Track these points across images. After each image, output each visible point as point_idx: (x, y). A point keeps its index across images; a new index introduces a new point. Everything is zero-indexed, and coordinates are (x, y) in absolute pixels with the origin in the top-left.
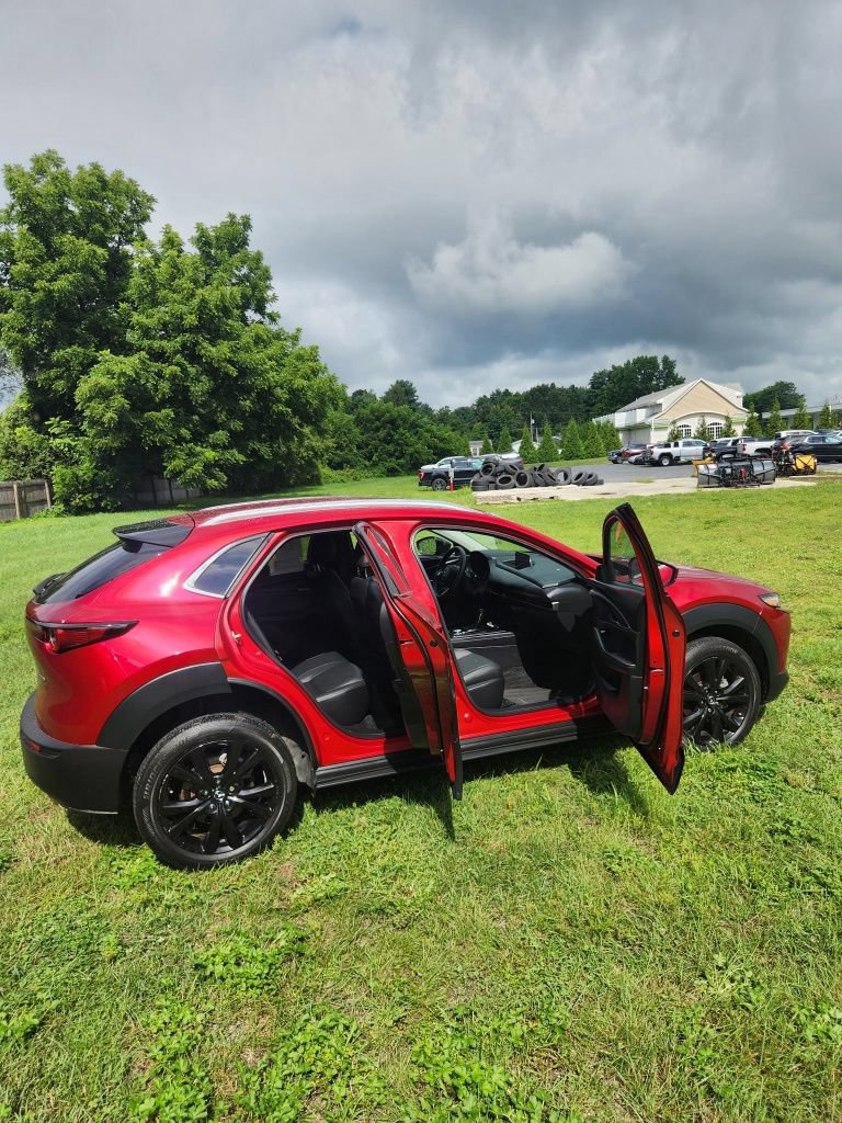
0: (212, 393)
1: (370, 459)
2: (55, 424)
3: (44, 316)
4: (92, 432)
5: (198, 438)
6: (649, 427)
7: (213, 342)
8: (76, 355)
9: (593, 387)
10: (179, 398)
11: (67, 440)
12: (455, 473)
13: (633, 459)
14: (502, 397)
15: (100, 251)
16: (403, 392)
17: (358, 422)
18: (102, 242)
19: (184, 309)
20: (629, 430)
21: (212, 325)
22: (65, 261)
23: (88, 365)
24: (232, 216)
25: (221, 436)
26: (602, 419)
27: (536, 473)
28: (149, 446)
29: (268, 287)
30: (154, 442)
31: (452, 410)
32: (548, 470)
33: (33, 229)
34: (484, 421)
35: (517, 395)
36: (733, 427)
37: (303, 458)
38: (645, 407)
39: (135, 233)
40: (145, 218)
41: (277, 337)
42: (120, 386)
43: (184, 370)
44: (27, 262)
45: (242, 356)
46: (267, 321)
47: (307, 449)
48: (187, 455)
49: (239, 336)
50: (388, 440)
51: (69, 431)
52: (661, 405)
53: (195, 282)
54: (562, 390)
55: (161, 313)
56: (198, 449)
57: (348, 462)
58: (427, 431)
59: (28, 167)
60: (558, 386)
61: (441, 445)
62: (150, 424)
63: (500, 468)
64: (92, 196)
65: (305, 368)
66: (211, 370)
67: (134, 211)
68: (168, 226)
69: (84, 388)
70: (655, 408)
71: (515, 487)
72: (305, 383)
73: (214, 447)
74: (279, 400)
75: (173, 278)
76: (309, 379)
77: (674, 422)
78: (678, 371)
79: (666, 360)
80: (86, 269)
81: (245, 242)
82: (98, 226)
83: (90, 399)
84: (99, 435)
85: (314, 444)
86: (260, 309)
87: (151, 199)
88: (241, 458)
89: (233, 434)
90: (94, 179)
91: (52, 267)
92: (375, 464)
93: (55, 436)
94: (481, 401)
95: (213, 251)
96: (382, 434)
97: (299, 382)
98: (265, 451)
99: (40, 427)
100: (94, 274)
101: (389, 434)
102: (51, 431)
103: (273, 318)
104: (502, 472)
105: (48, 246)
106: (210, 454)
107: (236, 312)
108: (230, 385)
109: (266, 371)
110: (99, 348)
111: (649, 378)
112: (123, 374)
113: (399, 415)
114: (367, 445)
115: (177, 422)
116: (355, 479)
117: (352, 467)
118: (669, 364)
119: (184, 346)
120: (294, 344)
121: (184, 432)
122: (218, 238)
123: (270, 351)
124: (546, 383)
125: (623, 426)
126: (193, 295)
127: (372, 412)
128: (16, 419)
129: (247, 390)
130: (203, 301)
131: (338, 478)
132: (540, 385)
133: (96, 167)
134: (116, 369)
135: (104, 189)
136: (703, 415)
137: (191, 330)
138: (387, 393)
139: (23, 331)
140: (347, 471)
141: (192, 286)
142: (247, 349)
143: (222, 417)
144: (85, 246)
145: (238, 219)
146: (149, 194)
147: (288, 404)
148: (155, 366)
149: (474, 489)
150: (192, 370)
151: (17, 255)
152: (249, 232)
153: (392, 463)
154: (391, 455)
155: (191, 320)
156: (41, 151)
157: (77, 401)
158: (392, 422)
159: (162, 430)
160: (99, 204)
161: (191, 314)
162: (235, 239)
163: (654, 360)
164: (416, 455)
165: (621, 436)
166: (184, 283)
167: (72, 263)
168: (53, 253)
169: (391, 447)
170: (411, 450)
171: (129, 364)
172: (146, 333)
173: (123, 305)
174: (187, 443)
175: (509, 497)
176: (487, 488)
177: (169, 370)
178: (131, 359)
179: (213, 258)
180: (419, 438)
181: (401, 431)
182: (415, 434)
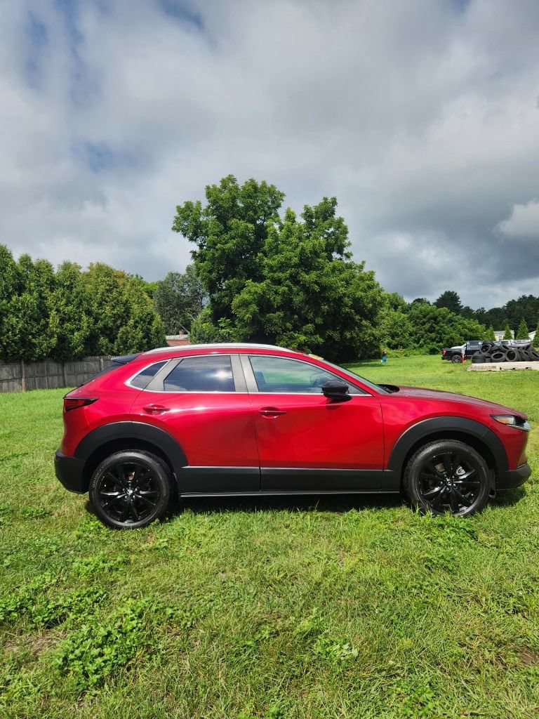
0: (306, 302)
1: (418, 342)
2: (223, 321)
3: (220, 263)
4: (239, 325)
5: (296, 328)
7: (307, 273)
8: (235, 283)
10: (287, 305)
11: (228, 330)
12: (466, 351)
14: (527, 301)
15: (250, 226)
16: (449, 300)
17: (410, 318)
18: (253, 221)
19: (292, 254)
21: (307, 263)
22: (232, 233)
23: (240, 288)
24: (325, 199)
25: (310, 327)
27: (523, 351)
28: (269, 333)
29: (345, 238)
30: (271, 331)
31: (487, 310)
33: (219, 218)
37: (366, 341)
39: (273, 214)
40: (279, 206)
41: (350, 267)
42: (255, 299)
43: (290, 289)
44: (214, 235)
45: (324, 279)
46: (344, 258)
47: (370, 335)
48: (289, 338)
49: (323, 268)
50: (431, 330)
51: (230, 325)
53: (300, 239)
55: (279, 258)
56: (296, 335)
57: (402, 345)
58: (460, 324)
59: (219, 185)
62: (269, 321)
63: (494, 348)
64: (250, 197)
65: (363, 285)
66: (306, 288)
67: (273, 202)
68: (289, 209)
69: (236, 301)
71: (506, 361)
72: (363, 294)
73: (306, 334)
74: (346, 305)
75: (288, 237)
76: (365, 292)
80: (243, 236)
81: (333, 213)
82: (251, 213)
83: (239, 307)
84: (242, 327)
85: (374, 332)
86: (340, 251)
87: (282, 195)
88: (321, 340)
89: (317, 326)
90: (250, 187)
91: (226, 237)
92: (421, 346)
93: (222, 328)
95: (314, 220)
96: (427, 326)
97: (359, 294)
98: (336, 336)
99: (216, 323)
100: (247, 238)
101: (432, 326)
102: (221, 325)
103: (348, 256)
104: (496, 350)
105: (225, 226)
106: (303, 338)
107: (325, 254)
108: (317, 296)
109: (338, 288)
110: (247, 279)
112: (256, 293)
113: (440, 314)
114: (416, 334)
115: (284, 319)
116: (406, 356)
117: (404, 348)
119: (291, 275)
120: (360, 271)
121: (288, 325)
122: (316, 213)
123: (343, 276)
126: (297, 246)
127: (421, 312)
128: (205, 319)
129: (327, 300)
130: (303, 249)
131: (394, 354)
133: (252, 181)
134: (252, 290)
135: (255, 192)
137: (296, 266)
138: (438, 300)
139: (210, 272)
140: (401, 350)
141: (297, 241)
142: (327, 275)
143: (311, 316)
144: (243, 224)
145: (329, 200)
146: (281, 192)
147: (352, 307)
148: (275, 287)
149: (473, 362)
150: (295, 289)
151: (210, 232)
152: (335, 207)
153: (434, 345)
154: (433, 340)
155: (295, 260)
156: (225, 176)
157: (233, 308)
158: (435, 318)
159: (276, 324)
160: (252, 201)
161: (296, 257)
162: (327, 212)
164: (450, 340)
166: (294, 240)
167: (236, 234)
168: (227, 229)
169: (433, 335)
170: (447, 337)
171: (259, 287)
172: (271, 268)
173: (260, 255)
174: (290, 331)
175: (495, 367)
176: (484, 361)
177: (282, 289)
178: (262, 284)
179: (313, 224)
180: (454, 329)
181: (441, 324)
182: (451, 326)
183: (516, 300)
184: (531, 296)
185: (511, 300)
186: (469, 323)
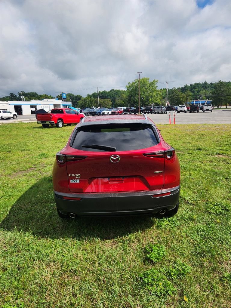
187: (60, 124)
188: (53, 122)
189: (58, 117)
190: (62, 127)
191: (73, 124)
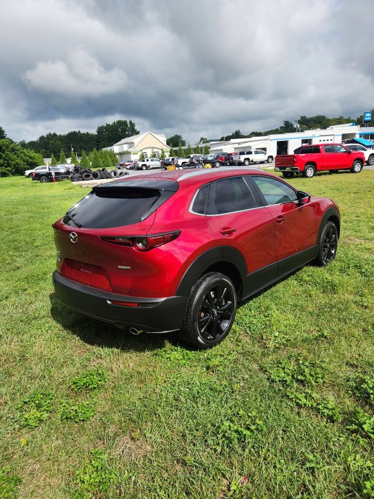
6: (130, 153)
9: (98, 133)
12: (55, 173)
13: (128, 167)
14: (53, 137)
20: (120, 154)
26: (108, 149)
27: (102, 172)
32: (107, 171)
34: (46, 149)
35: (60, 136)
36: (165, 154)
38: (126, 144)
52: (134, 143)
54: (84, 134)
58: (21, 153)
60: (82, 132)
61: (30, 160)
70: (131, 144)
71: (92, 179)
77: (141, 150)
78: (137, 128)
79: (131, 122)
94: (42, 138)
104: (84, 172)
111: (125, 130)
118: (132, 125)
124: (76, 131)
125: (118, 152)
132: (73, 131)
136: (153, 148)
149: (72, 181)
153: (4, 169)
163: (125, 122)
164: (19, 165)
165: (117, 157)
170: (14, 163)
176: (79, 180)
180: (17, 157)
181: (6, 152)
182: (15, 154)
183: (45, 136)
184: (55, 133)
185: (41, 136)
186: (28, 152)
187: (310, 172)
188: (297, 169)
189: (306, 160)
190: (312, 177)
191: (343, 171)
